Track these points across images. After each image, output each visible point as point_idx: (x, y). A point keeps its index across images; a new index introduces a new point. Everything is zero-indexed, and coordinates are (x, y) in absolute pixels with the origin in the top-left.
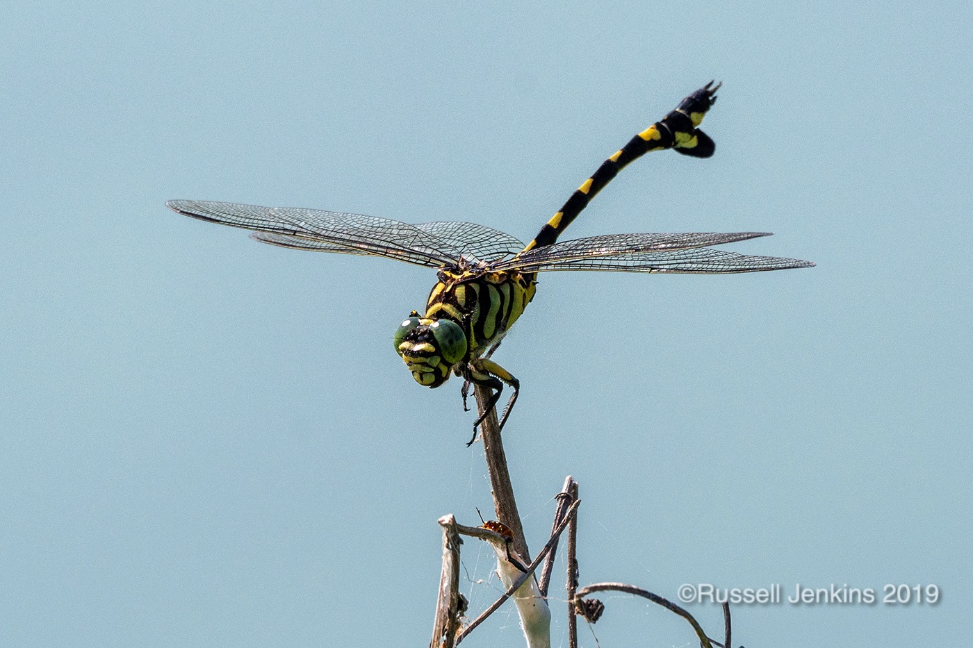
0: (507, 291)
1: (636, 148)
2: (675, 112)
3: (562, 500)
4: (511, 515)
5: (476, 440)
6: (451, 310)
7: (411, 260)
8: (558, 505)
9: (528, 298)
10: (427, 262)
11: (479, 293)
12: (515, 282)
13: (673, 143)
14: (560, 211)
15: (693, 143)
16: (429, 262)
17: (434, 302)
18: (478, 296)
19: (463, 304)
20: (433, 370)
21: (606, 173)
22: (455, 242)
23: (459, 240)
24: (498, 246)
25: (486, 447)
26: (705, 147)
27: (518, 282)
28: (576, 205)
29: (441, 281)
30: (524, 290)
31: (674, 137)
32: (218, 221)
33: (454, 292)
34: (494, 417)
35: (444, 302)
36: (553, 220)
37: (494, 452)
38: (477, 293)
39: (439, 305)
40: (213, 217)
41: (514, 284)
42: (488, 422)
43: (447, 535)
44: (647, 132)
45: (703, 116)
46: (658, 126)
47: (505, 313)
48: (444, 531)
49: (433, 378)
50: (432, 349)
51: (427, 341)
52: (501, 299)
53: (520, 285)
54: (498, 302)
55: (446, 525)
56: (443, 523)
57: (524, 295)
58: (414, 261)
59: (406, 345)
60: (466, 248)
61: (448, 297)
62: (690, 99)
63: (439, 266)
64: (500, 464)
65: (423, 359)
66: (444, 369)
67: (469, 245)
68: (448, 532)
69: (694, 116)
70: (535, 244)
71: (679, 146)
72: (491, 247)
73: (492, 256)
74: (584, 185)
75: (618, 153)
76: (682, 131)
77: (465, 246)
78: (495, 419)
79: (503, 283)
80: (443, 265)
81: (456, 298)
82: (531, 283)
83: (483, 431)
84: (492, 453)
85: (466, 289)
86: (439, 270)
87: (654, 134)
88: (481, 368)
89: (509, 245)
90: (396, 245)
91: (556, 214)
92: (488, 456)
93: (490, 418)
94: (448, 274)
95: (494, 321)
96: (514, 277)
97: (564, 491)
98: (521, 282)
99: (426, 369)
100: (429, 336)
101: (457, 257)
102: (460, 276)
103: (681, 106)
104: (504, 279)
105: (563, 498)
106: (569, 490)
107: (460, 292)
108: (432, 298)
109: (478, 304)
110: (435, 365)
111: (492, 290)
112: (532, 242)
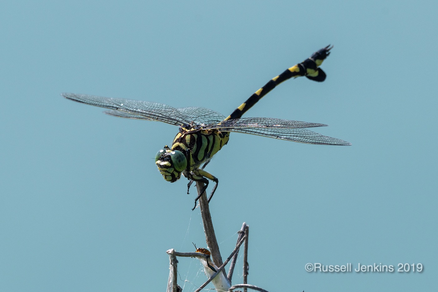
0: (211, 139)
1: (287, 75)
2: (308, 59)
3: (240, 234)
4: (213, 243)
5: (196, 207)
6: (183, 146)
7: (168, 122)
8: (238, 236)
9: (223, 143)
10: (176, 123)
11: (197, 139)
12: (216, 135)
13: (305, 74)
14: (245, 103)
15: (316, 74)
16: (177, 123)
17: (176, 142)
18: (196, 140)
19: (188, 144)
20: (170, 174)
21: (269, 87)
22: (194, 115)
23: (195, 115)
24: (213, 118)
25: (202, 210)
26: (321, 77)
27: (218, 135)
28: (253, 100)
29: (180, 132)
30: (221, 139)
31: (306, 71)
32: (83, 102)
33: (185, 138)
34: (205, 197)
35: (180, 142)
36: (241, 107)
37: (205, 213)
38: (196, 139)
39: (177, 143)
40: (81, 101)
41: (215, 136)
42: (202, 199)
43: (171, 258)
44: (293, 68)
45: (322, 61)
46: (299, 65)
47: (209, 149)
48: (170, 256)
49: (171, 178)
50: (170, 165)
51: (167, 160)
52: (208, 142)
53: (219, 136)
54: (207, 144)
55: (170, 254)
56: (169, 253)
57: (221, 141)
58: (170, 122)
59: (159, 162)
60: (198, 118)
61: (182, 140)
62: (317, 54)
63: (180, 125)
64: (208, 219)
65: (165, 169)
66: (176, 174)
67: (199, 117)
68: (171, 257)
69: (317, 62)
70: (230, 118)
71: (308, 75)
72: (209, 118)
73: (209, 122)
74: (258, 91)
75: (277, 77)
76: (311, 68)
77: (197, 117)
78: (206, 197)
79: (210, 135)
80: (182, 125)
81: (186, 140)
82: (225, 136)
83: (200, 203)
84: (204, 214)
85: (191, 136)
86: (181, 127)
87: (296, 69)
88: (198, 174)
89: (218, 118)
90: (163, 115)
91: (243, 104)
92: (202, 214)
93: (203, 197)
94: (184, 129)
95: (204, 152)
96: (216, 132)
97: (241, 230)
98: (220, 135)
99: (167, 174)
100: (169, 158)
101: (190, 121)
102: (189, 130)
103: (312, 56)
104: (210, 133)
105: (241, 233)
106: (244, 229)
107: (188, 137)
108: (175, 140)
109: (196, 144)
110: (171, 172)
111: (204, 138)
112: (229, 117)
